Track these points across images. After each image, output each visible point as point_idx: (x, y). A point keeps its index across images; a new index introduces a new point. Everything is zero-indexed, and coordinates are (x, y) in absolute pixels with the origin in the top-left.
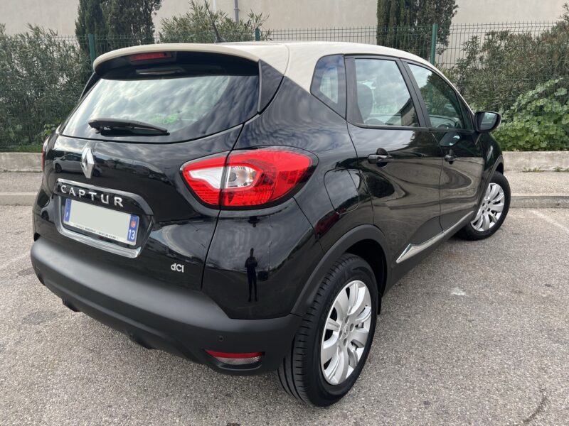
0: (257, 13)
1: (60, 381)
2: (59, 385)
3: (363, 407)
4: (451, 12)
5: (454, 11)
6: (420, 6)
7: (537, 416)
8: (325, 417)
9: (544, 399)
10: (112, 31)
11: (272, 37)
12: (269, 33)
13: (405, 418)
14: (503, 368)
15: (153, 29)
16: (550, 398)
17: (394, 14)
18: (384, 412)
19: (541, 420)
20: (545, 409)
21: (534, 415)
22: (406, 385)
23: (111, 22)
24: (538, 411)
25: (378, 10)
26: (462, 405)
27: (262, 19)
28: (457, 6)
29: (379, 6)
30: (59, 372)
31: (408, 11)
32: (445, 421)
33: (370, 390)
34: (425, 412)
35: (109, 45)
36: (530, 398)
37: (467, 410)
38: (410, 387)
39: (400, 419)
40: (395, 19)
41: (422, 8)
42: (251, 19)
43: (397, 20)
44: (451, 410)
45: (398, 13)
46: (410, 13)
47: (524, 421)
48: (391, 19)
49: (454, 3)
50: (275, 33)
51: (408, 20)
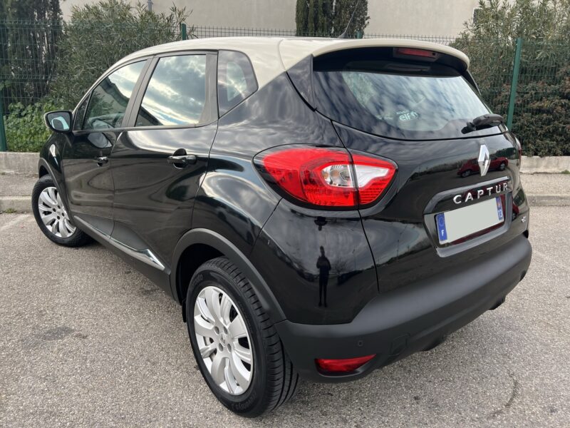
0: (180, 8)
1: (15, 418)
2: (15, 423)
3: (360, 409)
4: (364, 23)
5: (366, 22)
6: (336, 15)
7: (515, 400)
8: (326, 424)
9: (516, 383)
10: (13, 15)
11: (195, 33)
12: (193, 30)
13: (402, 416)
14: (473, 357)
15: (61, 16)
16: (520, 382)
17: (312, 20)
18: (380, 412)
19: (519, 404)
20: (520, 393)
21: (511, 399)
22: (393, 383)
23: (12, 5)
24: (514, 395)
25: (297, 16)
26: (448, 397)
27: (184, 14)
28: (369, 18)
29: (297, 11)
30: (10, 408)
31: (325, 19)
32: (438, 414)
33: (361, 391)
34: (417, 407)
35: (7, 30)
36: (503, 384)
37: (454, 401)
38: (397, 385)
39: (397, 417)
40: (313, 25)
41: (338, 17)
42: (174, 13)
43: (315, 26)
44: (441, 403)
45: (316, 19)
46: (327, 20)
47: (506, 406)
48: (309, 25)
49: (366, 14)
50: (199, 29)
51: (326, 27)
